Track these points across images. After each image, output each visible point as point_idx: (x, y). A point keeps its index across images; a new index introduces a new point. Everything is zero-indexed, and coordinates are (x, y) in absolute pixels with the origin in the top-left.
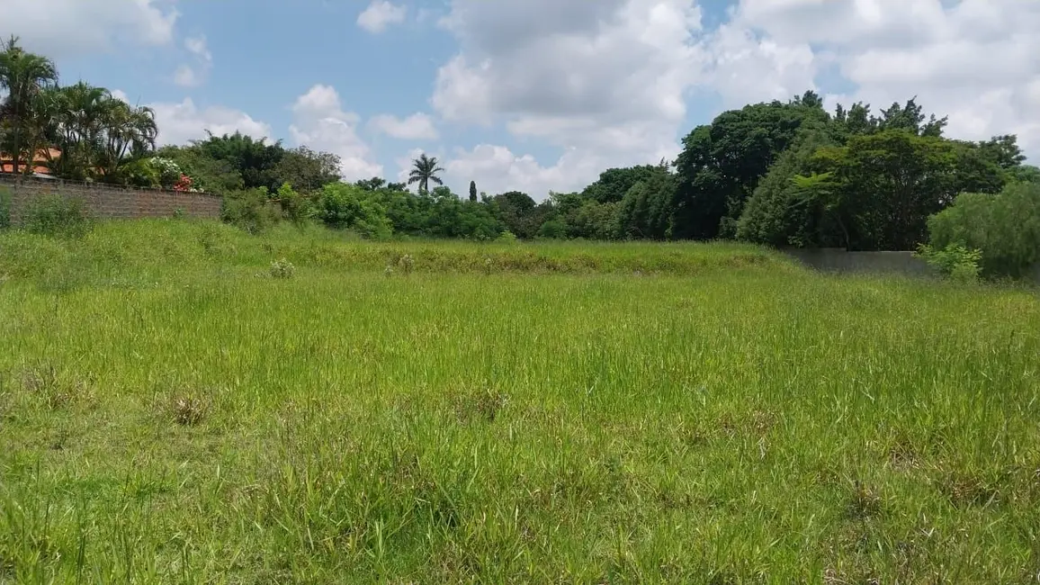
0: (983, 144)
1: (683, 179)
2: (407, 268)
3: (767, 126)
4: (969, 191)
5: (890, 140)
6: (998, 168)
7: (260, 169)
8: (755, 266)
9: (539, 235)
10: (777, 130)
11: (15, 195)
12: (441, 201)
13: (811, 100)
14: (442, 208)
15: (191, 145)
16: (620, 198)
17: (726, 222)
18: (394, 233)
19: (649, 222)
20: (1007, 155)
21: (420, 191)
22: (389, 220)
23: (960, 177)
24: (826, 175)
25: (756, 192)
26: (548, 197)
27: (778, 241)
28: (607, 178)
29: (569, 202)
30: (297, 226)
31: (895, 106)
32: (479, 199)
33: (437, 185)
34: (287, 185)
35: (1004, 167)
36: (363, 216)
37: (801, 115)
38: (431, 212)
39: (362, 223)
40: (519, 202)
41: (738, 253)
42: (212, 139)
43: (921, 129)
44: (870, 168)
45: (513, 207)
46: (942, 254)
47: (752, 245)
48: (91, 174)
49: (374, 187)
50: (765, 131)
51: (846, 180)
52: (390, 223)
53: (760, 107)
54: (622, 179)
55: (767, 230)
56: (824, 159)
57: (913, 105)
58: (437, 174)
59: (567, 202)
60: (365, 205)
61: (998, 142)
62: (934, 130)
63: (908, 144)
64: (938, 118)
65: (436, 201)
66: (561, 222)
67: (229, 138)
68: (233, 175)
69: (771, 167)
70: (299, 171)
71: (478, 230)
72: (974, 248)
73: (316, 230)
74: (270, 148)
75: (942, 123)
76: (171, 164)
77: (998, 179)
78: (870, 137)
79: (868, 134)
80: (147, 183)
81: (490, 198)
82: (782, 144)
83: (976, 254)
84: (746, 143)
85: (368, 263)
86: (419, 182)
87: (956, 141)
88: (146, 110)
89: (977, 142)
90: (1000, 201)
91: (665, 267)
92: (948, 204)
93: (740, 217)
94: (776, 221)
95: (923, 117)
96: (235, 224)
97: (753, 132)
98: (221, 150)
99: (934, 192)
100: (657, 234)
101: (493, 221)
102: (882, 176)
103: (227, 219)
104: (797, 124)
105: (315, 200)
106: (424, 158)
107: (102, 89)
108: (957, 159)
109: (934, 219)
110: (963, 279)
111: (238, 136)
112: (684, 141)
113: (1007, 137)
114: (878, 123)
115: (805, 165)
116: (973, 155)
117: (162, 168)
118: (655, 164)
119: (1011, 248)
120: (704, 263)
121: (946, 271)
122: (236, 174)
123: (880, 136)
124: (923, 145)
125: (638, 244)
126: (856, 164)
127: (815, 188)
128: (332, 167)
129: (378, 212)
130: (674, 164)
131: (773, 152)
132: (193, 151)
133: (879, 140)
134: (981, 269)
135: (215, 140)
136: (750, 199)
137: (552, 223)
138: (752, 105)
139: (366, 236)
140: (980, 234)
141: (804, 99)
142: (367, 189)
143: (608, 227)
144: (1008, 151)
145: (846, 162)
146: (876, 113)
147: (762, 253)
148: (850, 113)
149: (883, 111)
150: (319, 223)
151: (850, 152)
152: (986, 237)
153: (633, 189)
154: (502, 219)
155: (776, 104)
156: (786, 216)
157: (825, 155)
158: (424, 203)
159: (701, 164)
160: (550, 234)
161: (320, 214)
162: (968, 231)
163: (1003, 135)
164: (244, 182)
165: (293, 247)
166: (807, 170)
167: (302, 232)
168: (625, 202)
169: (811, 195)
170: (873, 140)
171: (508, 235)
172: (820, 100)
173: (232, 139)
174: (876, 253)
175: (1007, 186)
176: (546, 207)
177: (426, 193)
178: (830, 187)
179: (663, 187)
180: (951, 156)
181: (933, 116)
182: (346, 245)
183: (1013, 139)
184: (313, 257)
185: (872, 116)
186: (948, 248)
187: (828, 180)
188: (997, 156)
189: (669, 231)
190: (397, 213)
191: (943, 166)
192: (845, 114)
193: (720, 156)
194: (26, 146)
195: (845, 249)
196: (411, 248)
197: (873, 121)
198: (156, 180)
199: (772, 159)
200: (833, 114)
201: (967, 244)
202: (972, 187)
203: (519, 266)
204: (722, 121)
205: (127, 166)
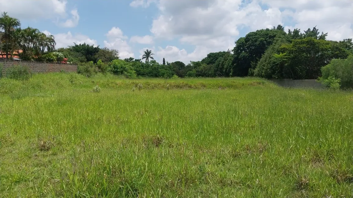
0: (340, 42)
1: (236, 56)
2: (140, 88)
3: (264, 37)
4: (335, 58)
5: (308, 41)
6: (346, 50)
7: (92, 55)
8: (261, 86)
9: (187, 76)
10: (268, 38)
11: (4, 66)
12: (153, 65)
13: (280, 27)
14: (153, 67)
15: (68, 48)
16: (214, 63)
17: (251, 70)
18: (137, 76)
19: (224, 71)
20: (349, 45)
21: (146, 62)
22: (135, 72)
23: (332, 53)
24: (285, 54)
25: (261, 60)
26: (190, 63)
27: (269, 77)
28: (210, 56)
29: (197, 64)
30: (103, 74)
31: (309, 29)
32: (166, 64)
33: (152, 59)
34: (100, 61)
35: (348, 50)
36: (126, 71)
37: (276, 33)
38: (150, 69)
39: (126, 73)
40: (179, 65)
41: (255, 81)
42: (76, 45)
43: (318, 37)
44: (301, 51)
45: (177, 66)
46: (327, 80)
47: (259, 78)
48: (33, 58)
49: (130, 61)
50: (264, 39)
51: (292, 55)
52: (136, 73)
53: (262, 31)
54: (215, 56)
55: (265, 73)
56: (284, 48)
57: (315, 29)
58: (151, 56)
59: (196, 64)
60: (127, 67)
61: (346, 41)
62: (323, 37)
63: (314, 42)
64: (324, 33)
65: (151, 65)
66: (194, 71)
67: (81, 45)
68: (82, 58)
69: (266, 51)
70: (104, 55)
71: (165, 75)
72: (338, 78)
73: (110, 76)
74: (95, 48)
75: (326, 35)
76: (60, 54)
77: (345, 54)
78: (300, 40)
79: (300, 39)
80: (52, 60)
81: (170, 63)
82: (269, 43)
83: (339, 80)
84: (258, 43)
85: (127, 86)
86: (146, 58)
87: (331, 41)
88: (52, 36)
89: (338, 41)
90: (347, 61)
91: (230, 86)
92: (328, 63)
93: (256, 69)
94: (268, 70)
95: (319, 33)
96: (82, 74)
97: (259, 39)
98: (79, 49)
99: (323, 59)
100: (227, 75)
101: (170, 72)
102: (305, 53)
103: (79, 72)
104: (275, 36)
105: (110, 65)
106: (147, 51)
107: (36, 29)
108: (331, 47)
109: (323, 68)
110: (334, 89)
111: (85, 44)
112: (236, 43)
113: (349, 39)
114: (303, 35)
115: (278, 50)
116: (337, 46)
117: (57, 56)
118: (226, 51)
119: (351, 78)
120: (243, 85)
121: (328, 86)
122: (84, 57)
123: (304, 40)
124: (319, 42)
125: (220, 78)
126: (295, 50)
127: (281, 58)
128: (116, 54)
129: (131, 69)
130: (232, 51)
131: (266, 46)
132: (69, 49)
133: (304, 41)
134: (340, 85)
135: (77, 46)
136: (259, 62)
137: (191, 72)
138: (259, 30)
139: (127, 77)
140: (340, 73)
141: (277, 28)
142: (128, 61)
143: (210, 73)
144: (349, 44)
145: (292, 49)
146: (302, 32)
147: (263, 81)
148: (293, 32)
149: (305, 31)
150: (111, 73)
151: (293, 45)
152: (342, 74)
153: (219, 60)
154: (174, 71)
155: (267, 30)
156: (272, 68)
157: (285, 47)
158: (147, 66)
159: (242, 51)
160: (190, 75)
161: (112, 70)
162: (336, 72)
163: (347, 39)
164: (86, 60)
165: (102, 82)
166: (278, 52)
167: (105, 76)
168: (216, 64)
169: (280, 61)
170: (301, 41)
171: (175, 76)
172: (283, 28)
173: (83, 45)
174: (303, 80)
175: (349, 56)
176: (189, 66)
177: (148, 62)
178: (287, 58)
179: (229, 59)
180: (330, 46)
181: (322, 33)
182: (120, 80)
183: (351, 40)
184: (108, 85)
185: (301, 33)
186: (329, 78)
187: (286, 55)
188: (345, 46)
189: (231, 74)
190: (138, 69)
191: (326, 50)
192: (291, 32)
193: (248, 48)
194: (11, 49)
195: (292, 79)
196: (142, 81)
197: (301, 35)
198: (55, 59)
199: (266, 48)
200: (287, 33)
201: (335, 77)
202: (337, 57)
203: (178, 87)
204: (249, 36)
205: (45, 55)
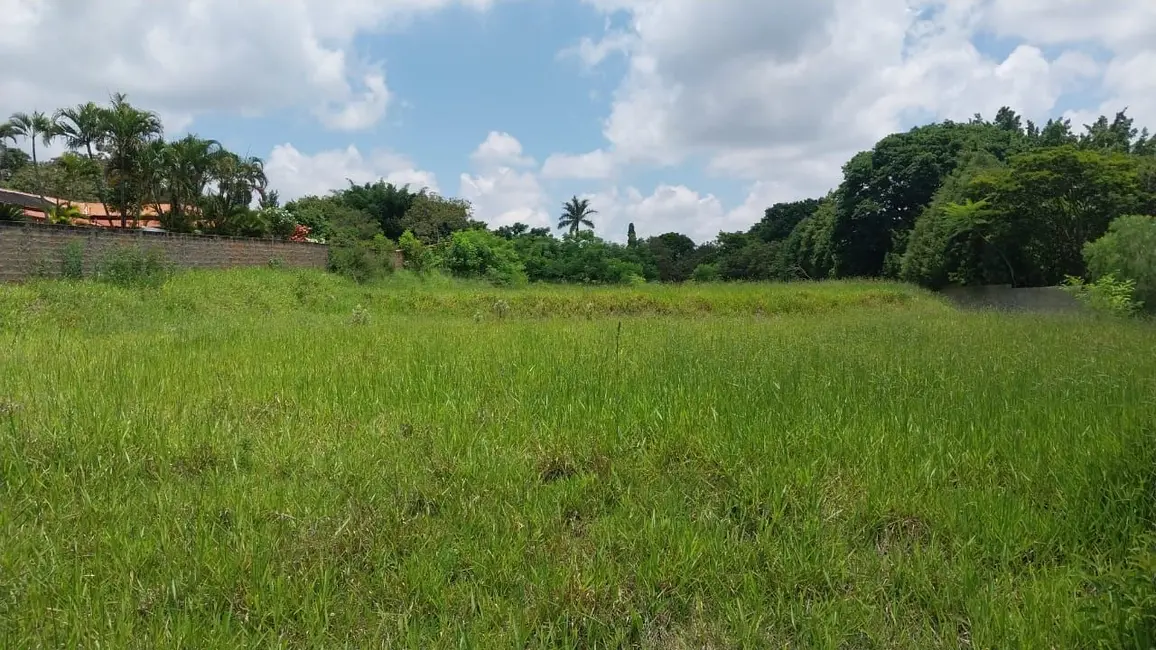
3: (936, 150)
5: (1056, 159)
8: (892, 307)
9: (690, 279)
12: (584, 245)
13: (1005, 116)
14: (586, 253)
16: (786, 236)
17: (891, 258)
18: (529, 280)
19: (813, 261)
22: (523, 267)
24: (983, 202)
28: (774, 213)
29: (732, 241)
30: (418, 275)
31: (1102, 120)
33: (588, 229)
34: (408, 233)
36: (494, 265)
38: (575, 259)
39: (494, 271)
40: (676, 244)
41: (875, 291)
42: (354, 188)
43: (1134, 146)
44: (1035, 192)
45: (668, 248)
48: (201, 226)
49: (516, 233)
50: (933, 156)
51: (1009, 207)
52: (526, 271)
54: (790, 215)
55: (930, 268)
56: (983, 185)
57: (1124, 118)
58: (588, 218)
59: (730, 242)
60: (499, 252)
62: (1147, 146)
63: (1075, 162)
65: (580, 246)
67: (372, 186)
70: (428, 218)
74: (413, 195)
76: (286, 215)
78: (1033, 156)
83: (1128, 285)
84: (911, 170)
85: (468, 309)
86: (570, 225)
88: (256, 159)
93: (904, 254)
94: (938, 256)
95: (1135, 131)
96: (340, 273)
97: (918, 157)
98: (362, 199)
100: (819, 273)
102: (1051, 200)
103: (333, 269)
105: (442, 247)
106: (575, 201)
107: (212, 141)
111: (381, 184)
112: (845, 170)
114: (1081, 139)
115: (965, 191)
123: (1044, 155)
126: (1015, 189)
127: (972, 217)
129: (512, 260)
133: (1043, 159)
135: (357, 189)
136: (912, 232)
137: (708, 267)
139: (497, 284)
140: (1141, 263)
141: (997, 117)
142: (508, 235)
146: (1077, 128)
148: (1043, 131)
149: (1087, 127)
150: (445, 272)
151: (1012, 175)
153: (800, 226)
155: (949, 125)
156: (947, 250)
157: (984, 180)
158: (569, 249)
159: (864, 195)
160: (702, 277)
161: (446, 263)
162: (1126, 259)
169: (967, 225)
170: (1035, 160)
172: (1018, 117)
173: (375, 187)
174: (1042, 289)
177: (570, 238)
178: (988, 216)
181: (1145, 132)
184: (411, 305)
185: (1072, 134)
186: (1102, 280)
187: (986, 208)
189: (833, 271)
190: (536, 259)
192: (1037, 132)
193: (884, 185)
194: (134, 201)
195: (1009, 283)
197: (1074, 137)
200: (1026, 132)
204: (884, 145)
